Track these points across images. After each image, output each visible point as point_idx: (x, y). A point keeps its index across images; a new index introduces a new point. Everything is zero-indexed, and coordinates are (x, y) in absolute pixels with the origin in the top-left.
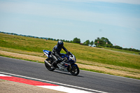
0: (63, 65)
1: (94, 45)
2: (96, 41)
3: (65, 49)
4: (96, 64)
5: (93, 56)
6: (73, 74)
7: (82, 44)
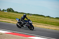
0: (26, 25)
1: (6, 11)
2: (7, 9)
3: (27, 18)
4: (7, 19)
5: (6, 16)
6: (31, 30)
7: (1, 11)
